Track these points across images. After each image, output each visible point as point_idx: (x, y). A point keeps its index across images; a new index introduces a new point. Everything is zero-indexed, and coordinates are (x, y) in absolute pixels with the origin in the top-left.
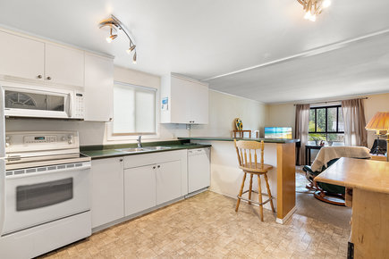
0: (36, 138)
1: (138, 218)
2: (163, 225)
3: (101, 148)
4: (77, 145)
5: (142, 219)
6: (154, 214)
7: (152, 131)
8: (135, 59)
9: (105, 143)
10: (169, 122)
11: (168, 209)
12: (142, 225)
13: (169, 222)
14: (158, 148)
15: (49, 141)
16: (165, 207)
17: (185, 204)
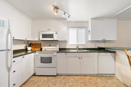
0: (49, 45)
1: (73, 76)
2: (78, 83)
3: (65, 49)
4: (58, 48)
5: (74, 77)
6: (79, 77)
7: (84, 44)
8: (69, 17)
9: (67, 48)
10: (90, 40)
11: (85, 77)
12: (72, 79)
13: (81, 83)
14: (85, 51)
15: (52, 46)
16: (85, 76)
17: (95, 78)
